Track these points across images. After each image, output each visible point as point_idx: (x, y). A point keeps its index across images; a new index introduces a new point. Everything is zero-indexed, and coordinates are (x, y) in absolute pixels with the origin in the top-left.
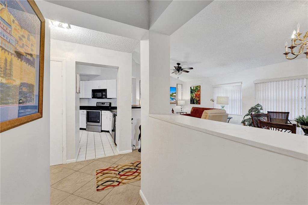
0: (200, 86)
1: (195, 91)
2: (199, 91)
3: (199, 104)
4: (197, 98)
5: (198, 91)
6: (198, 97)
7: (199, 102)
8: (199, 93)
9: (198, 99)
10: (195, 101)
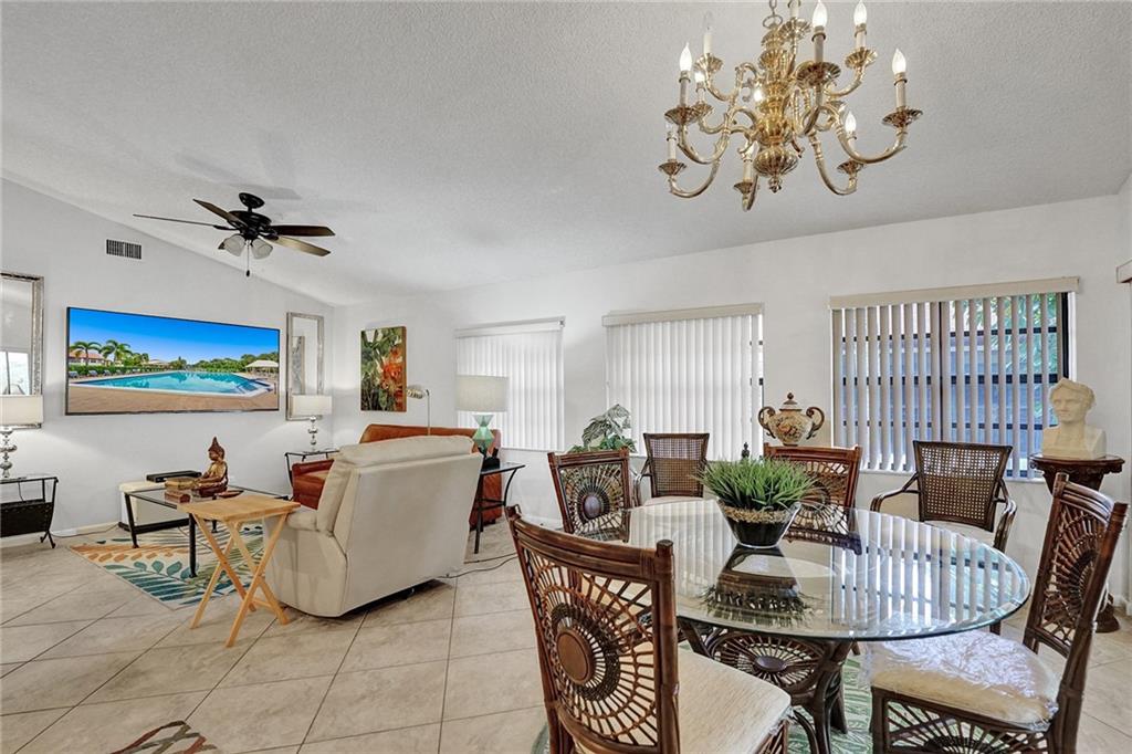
0: (404, 329)
1: (383, 353)
2: (400, 350)
3: (401, 408)
4: (391, 382)
5: (395, 353)
6: (393, 378)
7: (399, 401)
8: (400, 360)
9: (393, 388)
10: (383, 399)
